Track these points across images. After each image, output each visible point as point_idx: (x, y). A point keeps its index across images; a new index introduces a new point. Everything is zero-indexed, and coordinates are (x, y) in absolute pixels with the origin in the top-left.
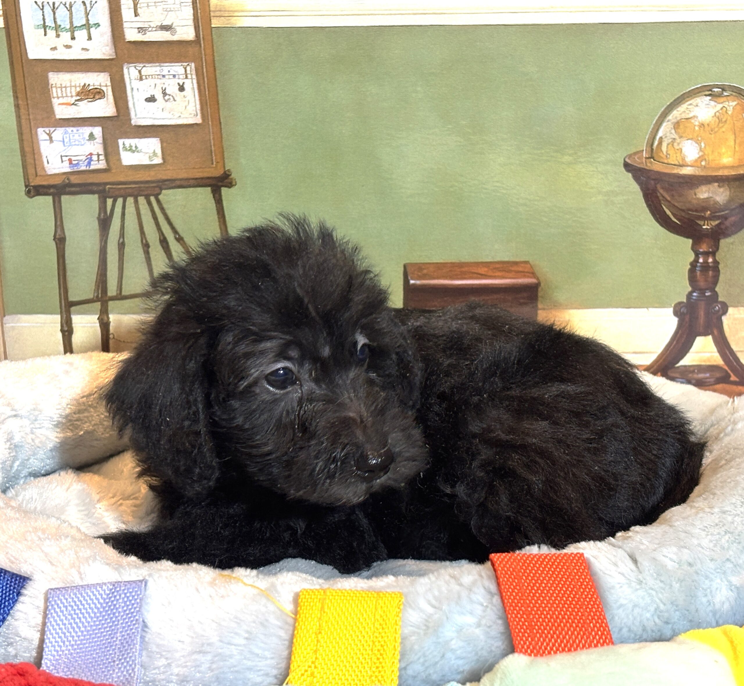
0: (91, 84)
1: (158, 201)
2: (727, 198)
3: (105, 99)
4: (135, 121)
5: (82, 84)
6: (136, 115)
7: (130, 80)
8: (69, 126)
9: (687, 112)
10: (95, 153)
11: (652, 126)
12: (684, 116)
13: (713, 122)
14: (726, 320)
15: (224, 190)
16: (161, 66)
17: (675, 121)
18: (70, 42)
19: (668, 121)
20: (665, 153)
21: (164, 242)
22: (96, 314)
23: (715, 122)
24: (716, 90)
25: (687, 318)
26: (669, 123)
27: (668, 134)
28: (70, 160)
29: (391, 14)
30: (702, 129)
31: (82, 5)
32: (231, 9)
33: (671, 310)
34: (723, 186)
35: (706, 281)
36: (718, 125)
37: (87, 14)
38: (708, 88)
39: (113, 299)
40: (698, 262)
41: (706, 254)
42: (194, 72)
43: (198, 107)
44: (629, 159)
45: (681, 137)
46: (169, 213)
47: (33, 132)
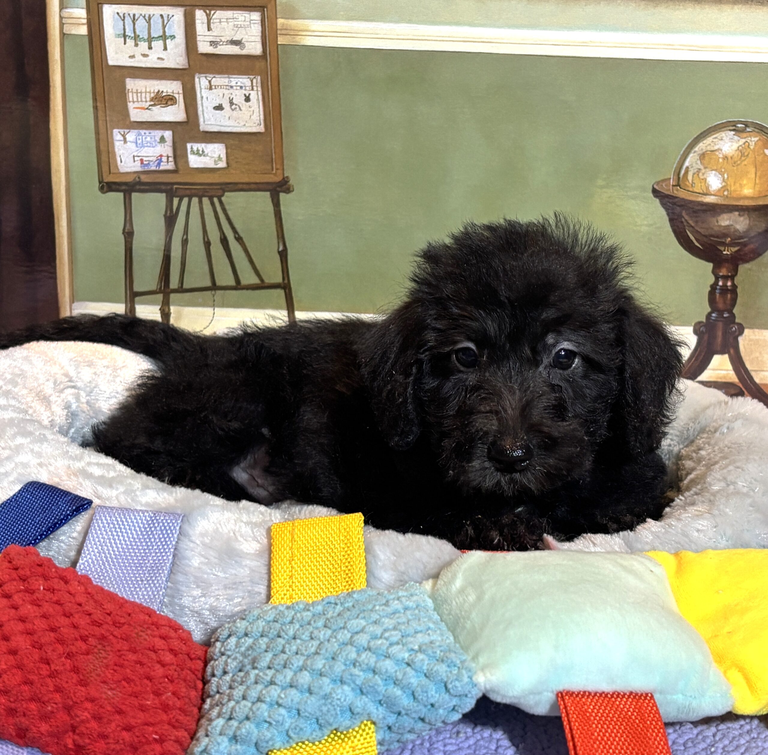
0: (165, 91)
1: (221, 202)
2: (746, 227)
3: (177, 105)
4: (203, 127)
5: (156, 91)
6: (204, 122)
7: (201, 89)
8: (143, 129)
9: (712, 145)
10: (165, 155)
11: (679, 156)
12: (709, 148)
13: (736, 155)
14: (742, 341)
15: (282, 196)
16: (229, 78)
17: (701, 152)
18: (147, 52)
19: (695, 152)
20: (690, 181)
21: (224, 241)
22: (159, 305)
23: (738, 155)
24: (739, 125)
25: (706, 337)
26: (695, 154)
27: (694, 165)
28: (142, 160)
29: (443, 41)
30: (726, 161)
31: (160, 18)
32: (296, 28)
33: (690, 329)
34: (743, 215)
35: (725, 303)
36: (741, 158)
37: (164, 27)
38: (733, 124)
39: (174, 291)
40: (718, 285)
41: (725, 278)
42: (259, 85)
43: (262, 117)
44: (657, 185)
45: (705, 168)
46: (230, 213)
47: (109, 132)
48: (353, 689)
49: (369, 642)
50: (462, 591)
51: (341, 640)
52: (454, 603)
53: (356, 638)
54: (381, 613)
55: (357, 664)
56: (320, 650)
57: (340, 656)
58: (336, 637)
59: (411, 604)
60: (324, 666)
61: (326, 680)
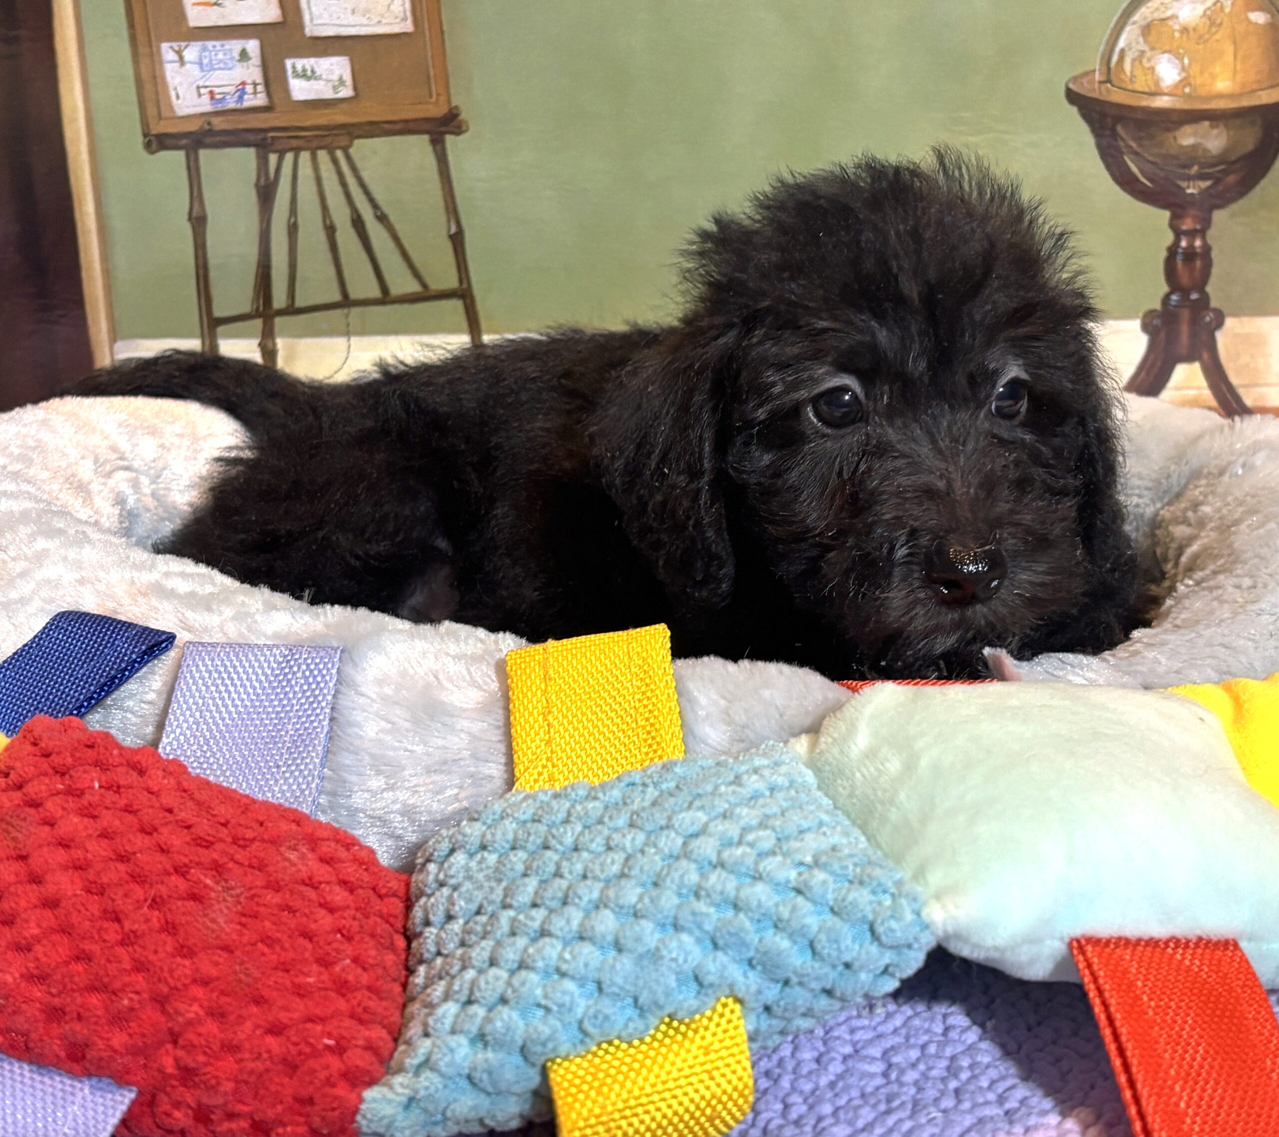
1: (348, 158)
2: (1223, 145)
4: (310, 30)
6: (312, 20)
8: (210, 39)
9: (1162, 8)
10: (249, 81)
11: (1109, 32)
12: (1157, 15)
13: (1201, 25)
14: (1221, 337)
15: (449, 139)
17: (1143, 23)
19: (1134, 23)
20: (1128, 74)
21: (358, 223)
22: (257, 337)
23: (1205, 25)
25: (1162, 336)
26: (1135, 26)
27: (1134, 44)
28: (211, 92)
30: (1185, 36)
33: (1136, 324)
34: (1217, 127)
35: (1192, 275)
36: (1209, 30)
39: (281, 313)
40: (1179, 247)
41: (1192, 234)
43: (408, 6)
44: (1074, 83)
45: (1153, 49)
46: (365, 175)
47: (154, 49)
48: (699, 941)
49: (719, 853)
50: (871, 754)
51: (666, 850)
52: (858, 775)
53: (695, 844)
54: (732, 799)
55: (703, 893)
56: (630, 869)
57: (668, 881)
58: (655, 846)
59: (780, 780)
60: (641, 898)
61: (647, 926)
